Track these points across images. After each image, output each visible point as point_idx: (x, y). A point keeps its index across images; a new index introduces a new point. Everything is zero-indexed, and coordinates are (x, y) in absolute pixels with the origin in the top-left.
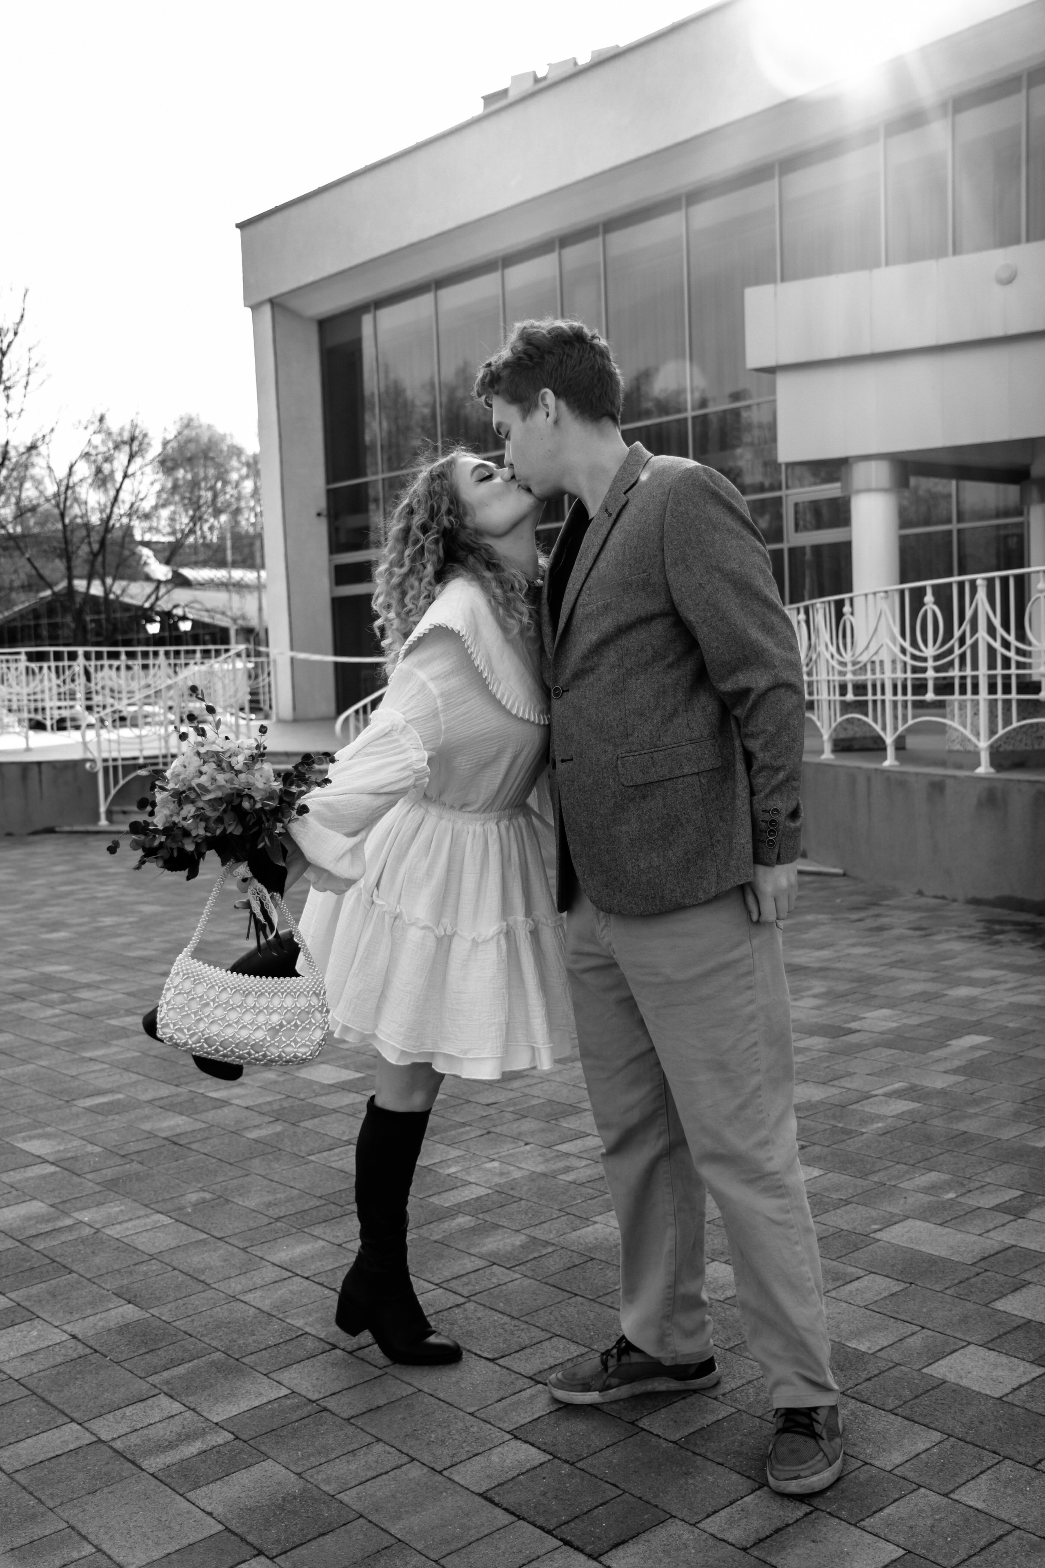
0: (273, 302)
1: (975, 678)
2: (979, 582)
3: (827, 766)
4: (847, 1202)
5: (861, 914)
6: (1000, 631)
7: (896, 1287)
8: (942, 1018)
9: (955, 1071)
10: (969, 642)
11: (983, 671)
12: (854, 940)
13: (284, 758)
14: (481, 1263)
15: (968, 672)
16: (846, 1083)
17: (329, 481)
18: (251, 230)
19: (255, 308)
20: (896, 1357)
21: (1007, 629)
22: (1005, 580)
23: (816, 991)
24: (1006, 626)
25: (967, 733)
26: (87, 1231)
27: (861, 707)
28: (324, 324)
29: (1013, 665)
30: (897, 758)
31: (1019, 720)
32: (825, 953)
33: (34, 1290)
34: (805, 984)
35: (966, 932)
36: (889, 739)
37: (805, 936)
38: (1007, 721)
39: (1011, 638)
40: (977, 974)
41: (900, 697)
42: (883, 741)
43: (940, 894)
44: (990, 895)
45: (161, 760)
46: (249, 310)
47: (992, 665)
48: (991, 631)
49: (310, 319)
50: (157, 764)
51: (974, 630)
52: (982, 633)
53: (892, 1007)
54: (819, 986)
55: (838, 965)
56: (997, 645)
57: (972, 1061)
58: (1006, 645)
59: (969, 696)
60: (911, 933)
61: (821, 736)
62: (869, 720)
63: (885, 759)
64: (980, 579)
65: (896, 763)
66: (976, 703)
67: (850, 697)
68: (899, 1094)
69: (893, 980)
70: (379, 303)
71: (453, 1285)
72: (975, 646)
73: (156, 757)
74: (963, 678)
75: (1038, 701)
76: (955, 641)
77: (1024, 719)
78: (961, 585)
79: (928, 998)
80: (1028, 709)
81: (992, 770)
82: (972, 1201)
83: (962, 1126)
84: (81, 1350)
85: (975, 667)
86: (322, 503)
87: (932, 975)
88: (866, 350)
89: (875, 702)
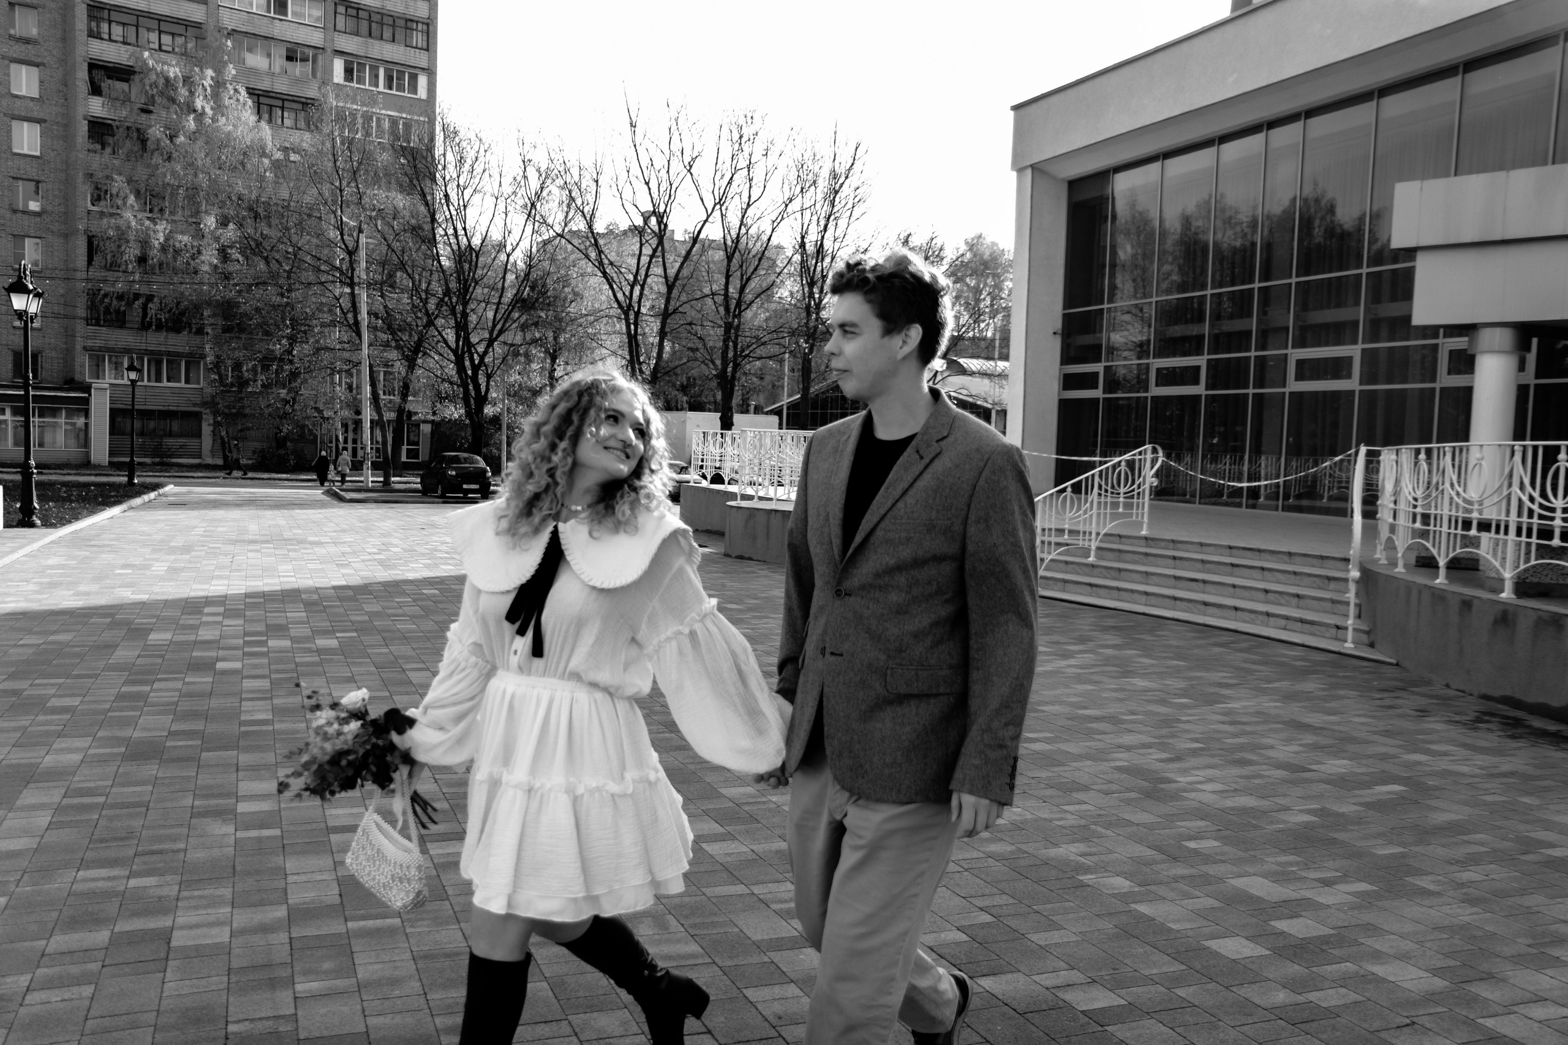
0: (1033, 167)
1: (1507, 523)
2: (1516, 448)
3: (1399, 577)
4: (1223, 862)
5: (1386, 695)
6: (1529, 488)
7: (1216, 904)
8: (1383, 771)
9: (1360, 804)
11: (1513, 517)
12: (1361, 712)
14: (981, 855)
15: (1502, 517)
16: (1278, 800)
17: (1064, 308)
18: (1022, 111)
19: (1020, 171)
20: (1190, 933)
21: (1534, 488)
22: (1535, 449)
23: (1304, 742)
24: (1533, 484)
25: (1497, 564)
26: (772, 806)
27: (1424, 534)
28: (1074, 185)
29: (1536, 516)
30: (1447, 577)
31: (1537, 559)
32: (1333, 718)
33: (738, 828)
34: (1301, 736)
35: (1457, 718)
36: (1442, 562)
37: (1327, 705)
38: (1527, 560)
39: (1536, 495)
40: (1434, 747)
41: (1452, 531)
42: (1437, 563)
43: (1462, 688)
44: (1497, 693)
46: (1015, 174)
47: (1520, 515)
48: (1522, 487)
49: (1062, 180)
52: (1516, 488)
53: (1350, 759)
54: (1309, 739)
55: (1336, 728)
56: (1525, 499)
57: (1379, 801)
58: (1532, 499)
59: (1501, 536)
60: (1414, 713)
61: (1397, 552)
62: (1429, 545)
63: (1437, 577)
65: (1446, 582)
66: (1505, 542)
67: (1418, 525)
68: (1309, 812)
69: (1368, 742)
70: (1118, 169)
71: (962, 863)
72: (1508, 497)
74: (1498, 521)
75: (1549, 546)
77: (1543, 558)
79: (1384, 757)
80: (1544, 551)
81: (1514, 596)
82: (1303, 874)
83: (1336, 835)
84: (754, 856)
85: (1507, 513)
86: (1058, 325)
87: (1401, 743)
88: (1498, 237)
89: (1435, 532)
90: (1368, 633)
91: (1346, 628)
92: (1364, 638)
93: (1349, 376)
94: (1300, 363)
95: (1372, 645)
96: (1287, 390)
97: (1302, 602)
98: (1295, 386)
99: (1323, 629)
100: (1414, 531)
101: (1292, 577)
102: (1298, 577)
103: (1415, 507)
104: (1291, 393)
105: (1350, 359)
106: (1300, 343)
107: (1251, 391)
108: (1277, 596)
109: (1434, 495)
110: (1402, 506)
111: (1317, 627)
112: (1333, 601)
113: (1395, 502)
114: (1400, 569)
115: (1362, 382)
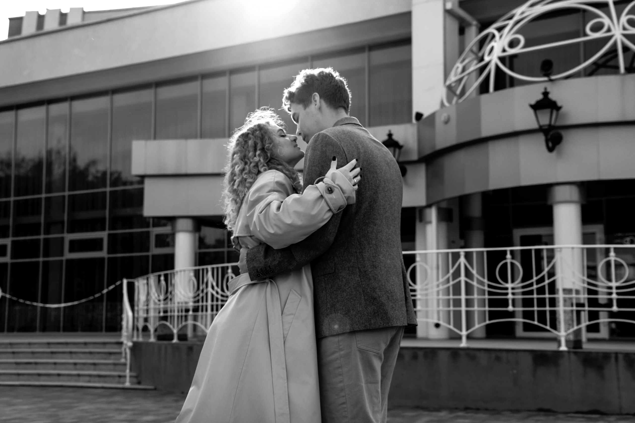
1: (207, 306)
2: (209, 269)
3: (152, 343)
6: (215, 287)
10: (205, 291)
11: (209, 303)
15: (205, 303)
21: (218, 287)
22: (218, 268)
24: (217, 285)
27: (165, 318)
30: (177, 339)
36: (175, 331)
39: (219, 290)
41: (180, 314)
42: (173, 333)
47: (212, 301)
48: (213, 288)
51: (207, 287)
52: (210, 289)
56: (214, 293)
58: (217, 293)
59: (204, 313)
61: (149, 331)
62: (168, 324)
63: (173, 340)
64: (209, 267)
65: (177, 341)
66: (206, 316)
67: (162, 314)
72: (207, 294)
74: (202, 306)
76: (200, 292)
78: (203, 270)
85: (207, 301)
89: (171, 317)
90: (137, 377)
91: (125, 377)
92: (135, 380)
93: (100, 249)
94: (72, 242)
95: (139, 383)
96: (64, 258)
98: (69, 255)
99: (112, 378)
104: (67, 260)
105: (101, 240)
106: (71, 230)
107: (41, 259)
108: (82, 365)
110: (152, 306)
111: (108, 378)
112: (115, 364)
113: (147, 305)
114: (152, 339)
115: (109, 252)
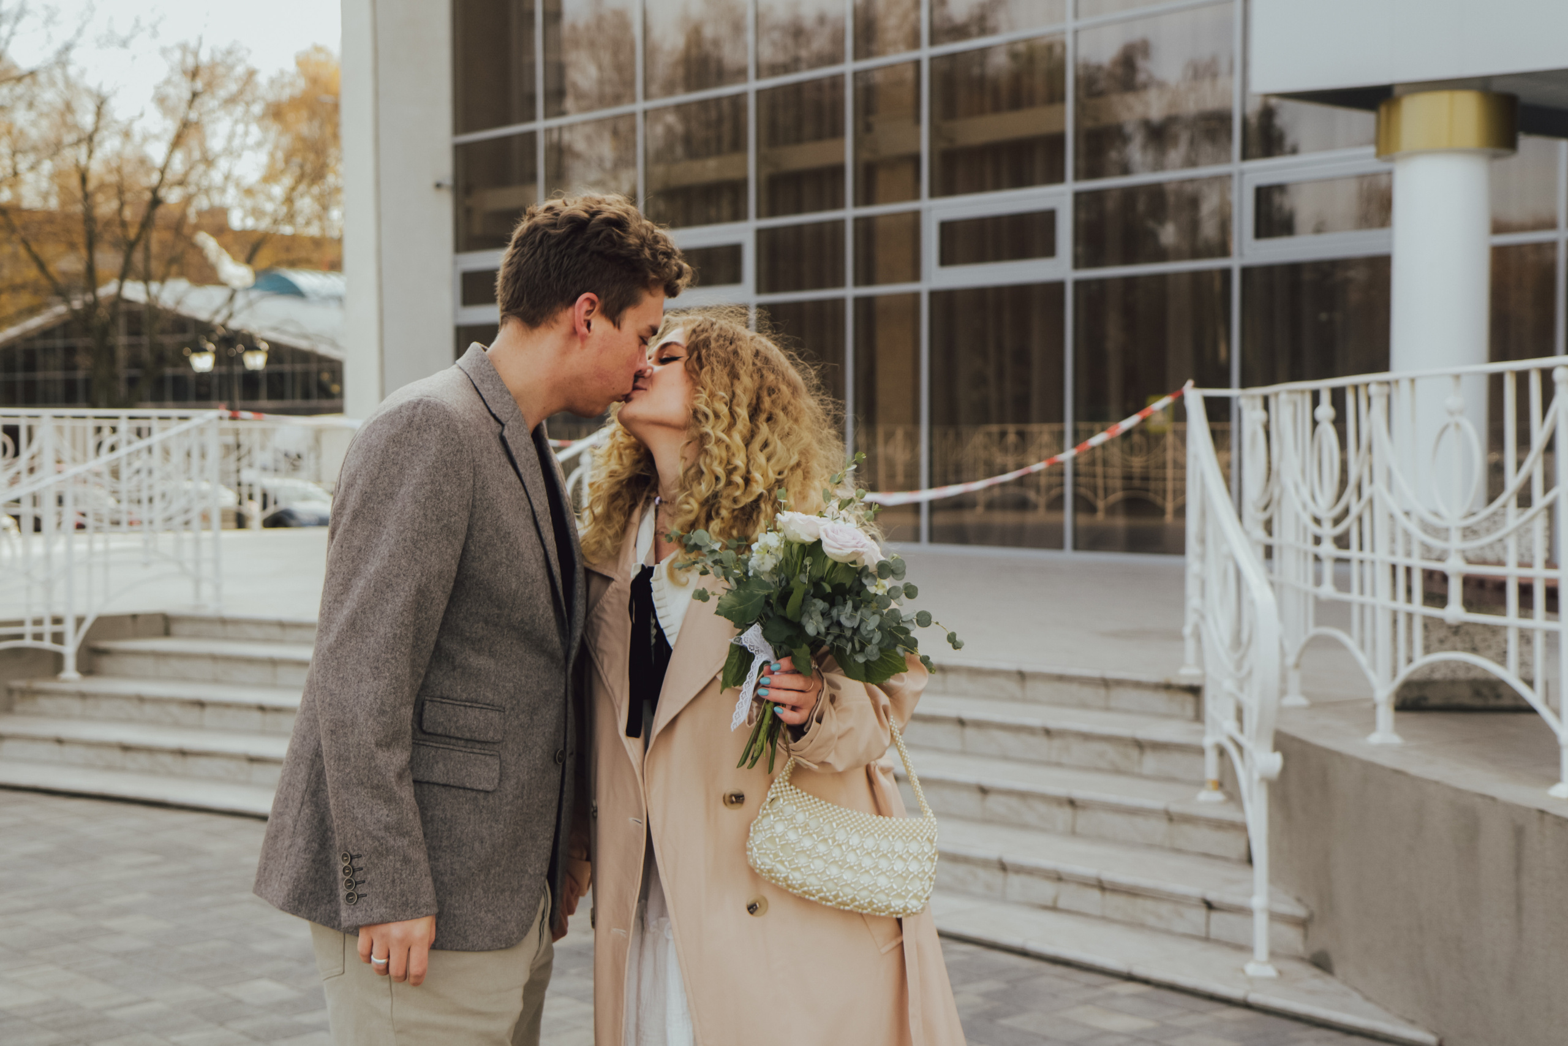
13: (276, 632)
17: (457, 130)
45: (28, 629)
50: (20, 637)
67: (1452, 610)
73: (21, 623)
86: (445, 169)
90: (1303, 924)
92: (1292, 937)
93: (1048, 250)
94: (947, 229)
95: (1321, 963)
96: (924, 287)
97: (1083, 820)
98: (939, 277)
99: (1165, 909)
100: (1319, 603)
101: (1041, 741)
102: (1057, 743)
103: (1317, 540)
104: (934, 295)
105: (1048, 218)
106: (945, 187)
107: (849, 292)
108: (1014, 802)
109: (1354, 511)
111: (1149, 904)
112: (1170, 817)
115: (1078, 263)
